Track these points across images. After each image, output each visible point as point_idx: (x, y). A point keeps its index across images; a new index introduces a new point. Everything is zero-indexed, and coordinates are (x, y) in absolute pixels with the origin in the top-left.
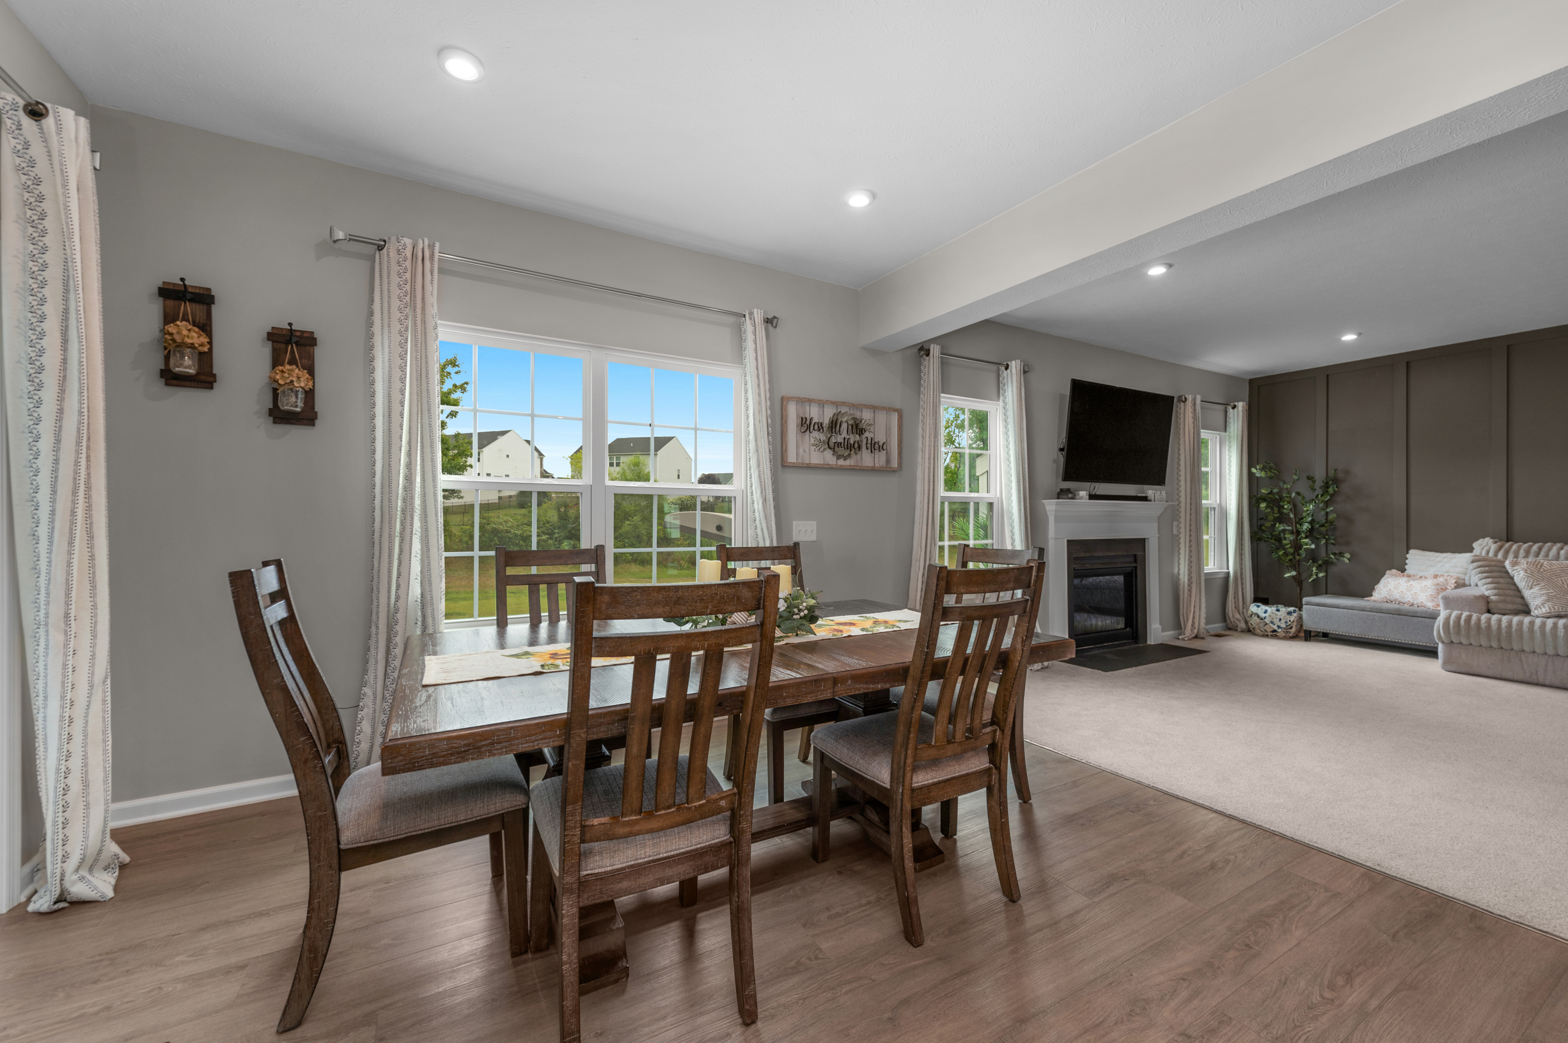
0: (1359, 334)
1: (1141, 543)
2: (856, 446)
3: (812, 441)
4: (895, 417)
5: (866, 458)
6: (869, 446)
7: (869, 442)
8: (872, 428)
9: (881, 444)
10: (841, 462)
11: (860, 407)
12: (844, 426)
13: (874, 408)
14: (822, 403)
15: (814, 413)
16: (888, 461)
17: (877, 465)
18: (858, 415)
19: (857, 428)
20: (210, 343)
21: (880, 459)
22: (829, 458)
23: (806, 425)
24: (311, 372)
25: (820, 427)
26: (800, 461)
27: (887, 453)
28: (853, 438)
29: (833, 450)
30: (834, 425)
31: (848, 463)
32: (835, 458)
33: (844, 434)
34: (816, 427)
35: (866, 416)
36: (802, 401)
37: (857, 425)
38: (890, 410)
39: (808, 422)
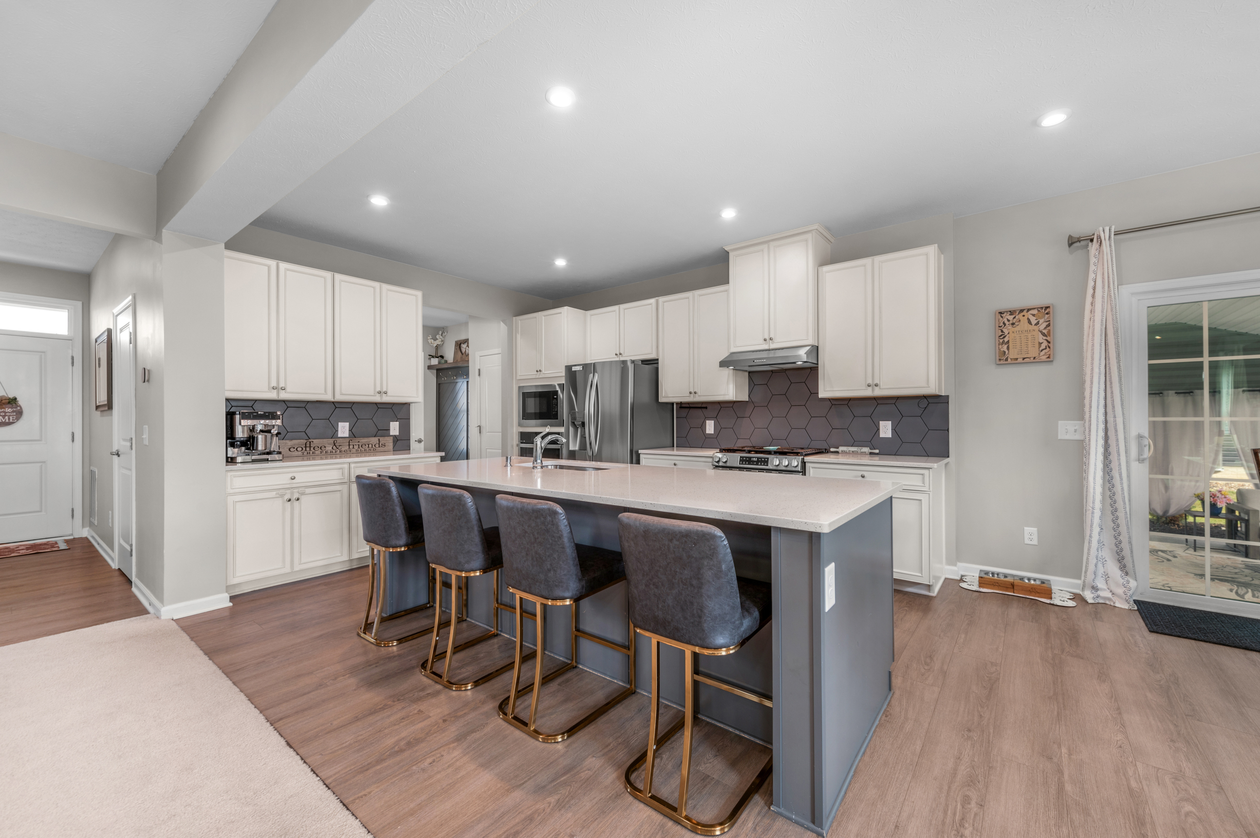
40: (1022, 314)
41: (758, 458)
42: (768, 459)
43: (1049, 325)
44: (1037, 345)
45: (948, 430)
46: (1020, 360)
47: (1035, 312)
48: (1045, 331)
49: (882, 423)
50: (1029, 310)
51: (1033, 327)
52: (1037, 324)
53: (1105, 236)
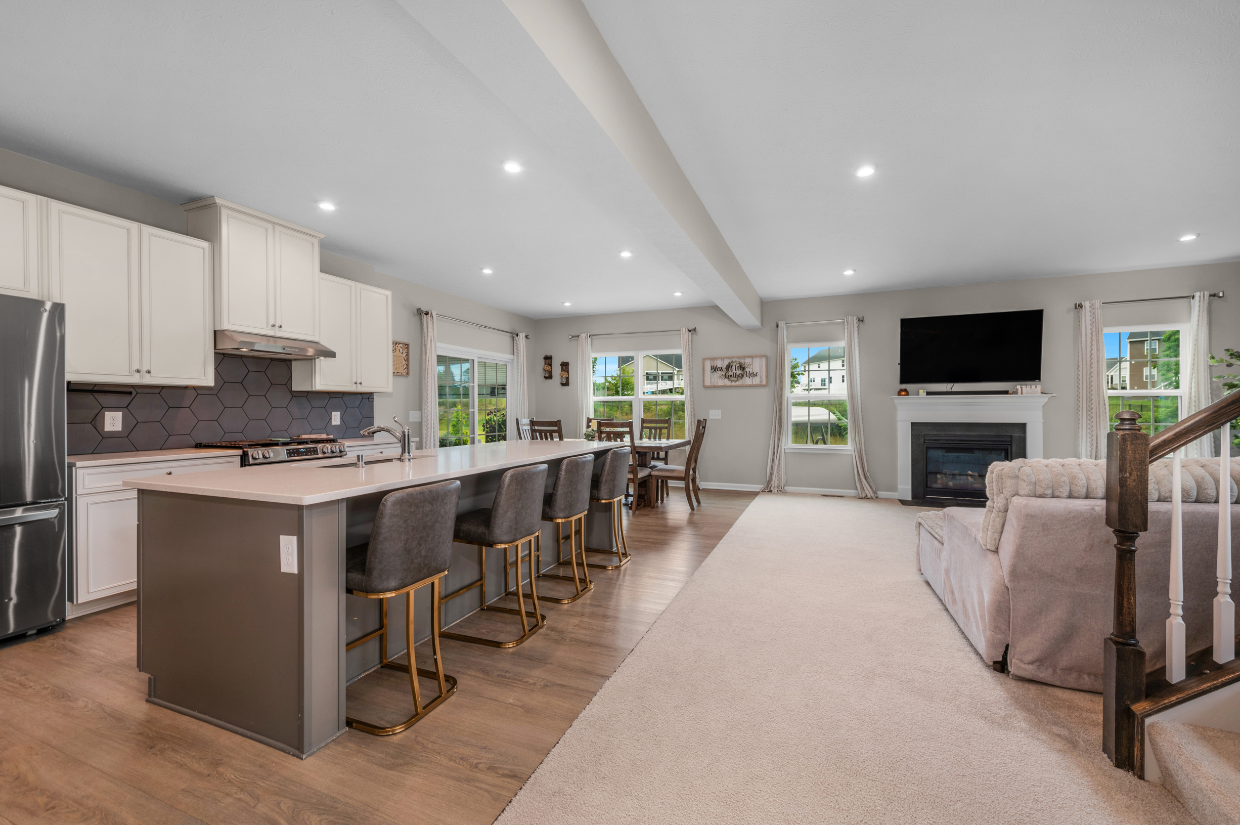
0: (1199, 235)
1: (1022, 427)
2: (740, 375)
3: (718, 375)
4: (764, 360)
5: (747, 381)
6: (748, 375)
7: (748, 373)
8: (751, 366)
9: (755, 374)
10: (733, 383)
11: (744, 357)
12: (734, 367)
13: (752, 357)
14: (723, 359)
15: (719, 364)
16: (761, 381)
17: (754, 383)
18: (742, 361)
19: (742, 367)
20: (552, 368)
21: (756, 381)
22: (727, 382)
23: (714, 369)
24: (568, 372)
25: (721, 369)
26: (712, 384)
27: (760, 377)
28: (739, 372)
29: (728, 378)
30: (729, 367)
31: (737, 383)
32: (730, 382)
33: (734, 371)
34: (719, 369)
35: (748, 361)
36: (712, 359)
37: (741, 366)
38: (761, 356)
39: (715, 368)
40: (397, 346)
41: (306, 449)
42: (316, 448)
43: (407, 355)
44: (403, 366)
45: (373, 418)
46: (396, 373)
47: (401, 345)
48: (405, 358)
49: (333, 413)
50: (399, 344)
51: (401, 355)
52: (402, 353)
53: (434, 315)
